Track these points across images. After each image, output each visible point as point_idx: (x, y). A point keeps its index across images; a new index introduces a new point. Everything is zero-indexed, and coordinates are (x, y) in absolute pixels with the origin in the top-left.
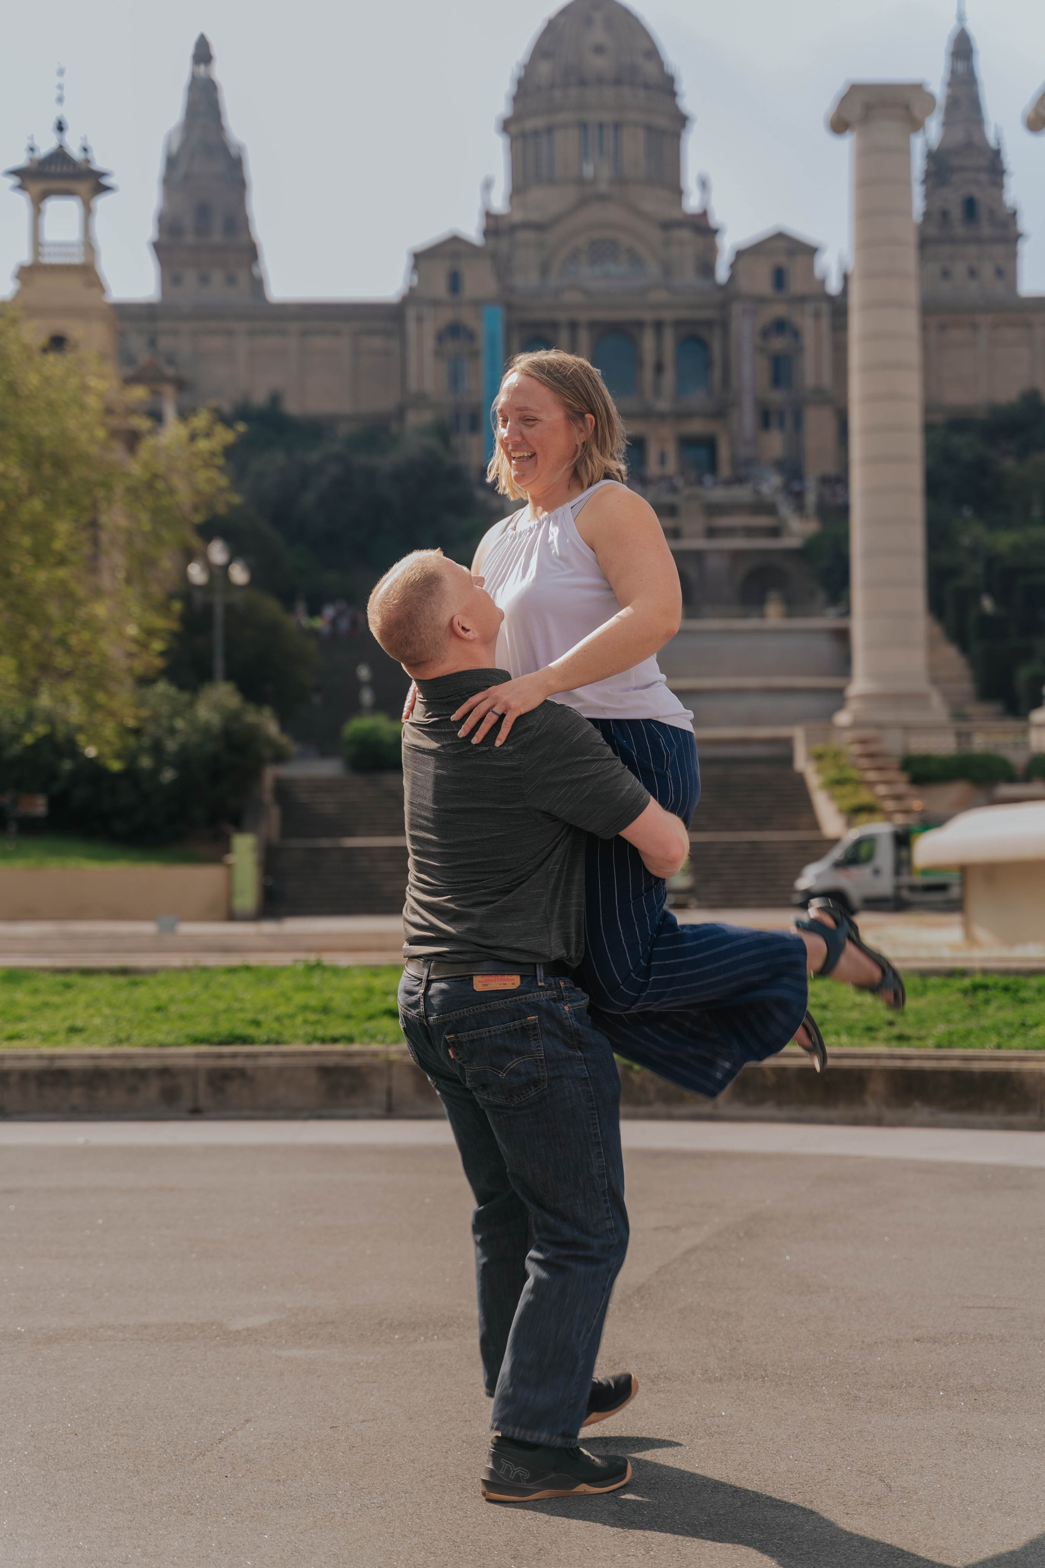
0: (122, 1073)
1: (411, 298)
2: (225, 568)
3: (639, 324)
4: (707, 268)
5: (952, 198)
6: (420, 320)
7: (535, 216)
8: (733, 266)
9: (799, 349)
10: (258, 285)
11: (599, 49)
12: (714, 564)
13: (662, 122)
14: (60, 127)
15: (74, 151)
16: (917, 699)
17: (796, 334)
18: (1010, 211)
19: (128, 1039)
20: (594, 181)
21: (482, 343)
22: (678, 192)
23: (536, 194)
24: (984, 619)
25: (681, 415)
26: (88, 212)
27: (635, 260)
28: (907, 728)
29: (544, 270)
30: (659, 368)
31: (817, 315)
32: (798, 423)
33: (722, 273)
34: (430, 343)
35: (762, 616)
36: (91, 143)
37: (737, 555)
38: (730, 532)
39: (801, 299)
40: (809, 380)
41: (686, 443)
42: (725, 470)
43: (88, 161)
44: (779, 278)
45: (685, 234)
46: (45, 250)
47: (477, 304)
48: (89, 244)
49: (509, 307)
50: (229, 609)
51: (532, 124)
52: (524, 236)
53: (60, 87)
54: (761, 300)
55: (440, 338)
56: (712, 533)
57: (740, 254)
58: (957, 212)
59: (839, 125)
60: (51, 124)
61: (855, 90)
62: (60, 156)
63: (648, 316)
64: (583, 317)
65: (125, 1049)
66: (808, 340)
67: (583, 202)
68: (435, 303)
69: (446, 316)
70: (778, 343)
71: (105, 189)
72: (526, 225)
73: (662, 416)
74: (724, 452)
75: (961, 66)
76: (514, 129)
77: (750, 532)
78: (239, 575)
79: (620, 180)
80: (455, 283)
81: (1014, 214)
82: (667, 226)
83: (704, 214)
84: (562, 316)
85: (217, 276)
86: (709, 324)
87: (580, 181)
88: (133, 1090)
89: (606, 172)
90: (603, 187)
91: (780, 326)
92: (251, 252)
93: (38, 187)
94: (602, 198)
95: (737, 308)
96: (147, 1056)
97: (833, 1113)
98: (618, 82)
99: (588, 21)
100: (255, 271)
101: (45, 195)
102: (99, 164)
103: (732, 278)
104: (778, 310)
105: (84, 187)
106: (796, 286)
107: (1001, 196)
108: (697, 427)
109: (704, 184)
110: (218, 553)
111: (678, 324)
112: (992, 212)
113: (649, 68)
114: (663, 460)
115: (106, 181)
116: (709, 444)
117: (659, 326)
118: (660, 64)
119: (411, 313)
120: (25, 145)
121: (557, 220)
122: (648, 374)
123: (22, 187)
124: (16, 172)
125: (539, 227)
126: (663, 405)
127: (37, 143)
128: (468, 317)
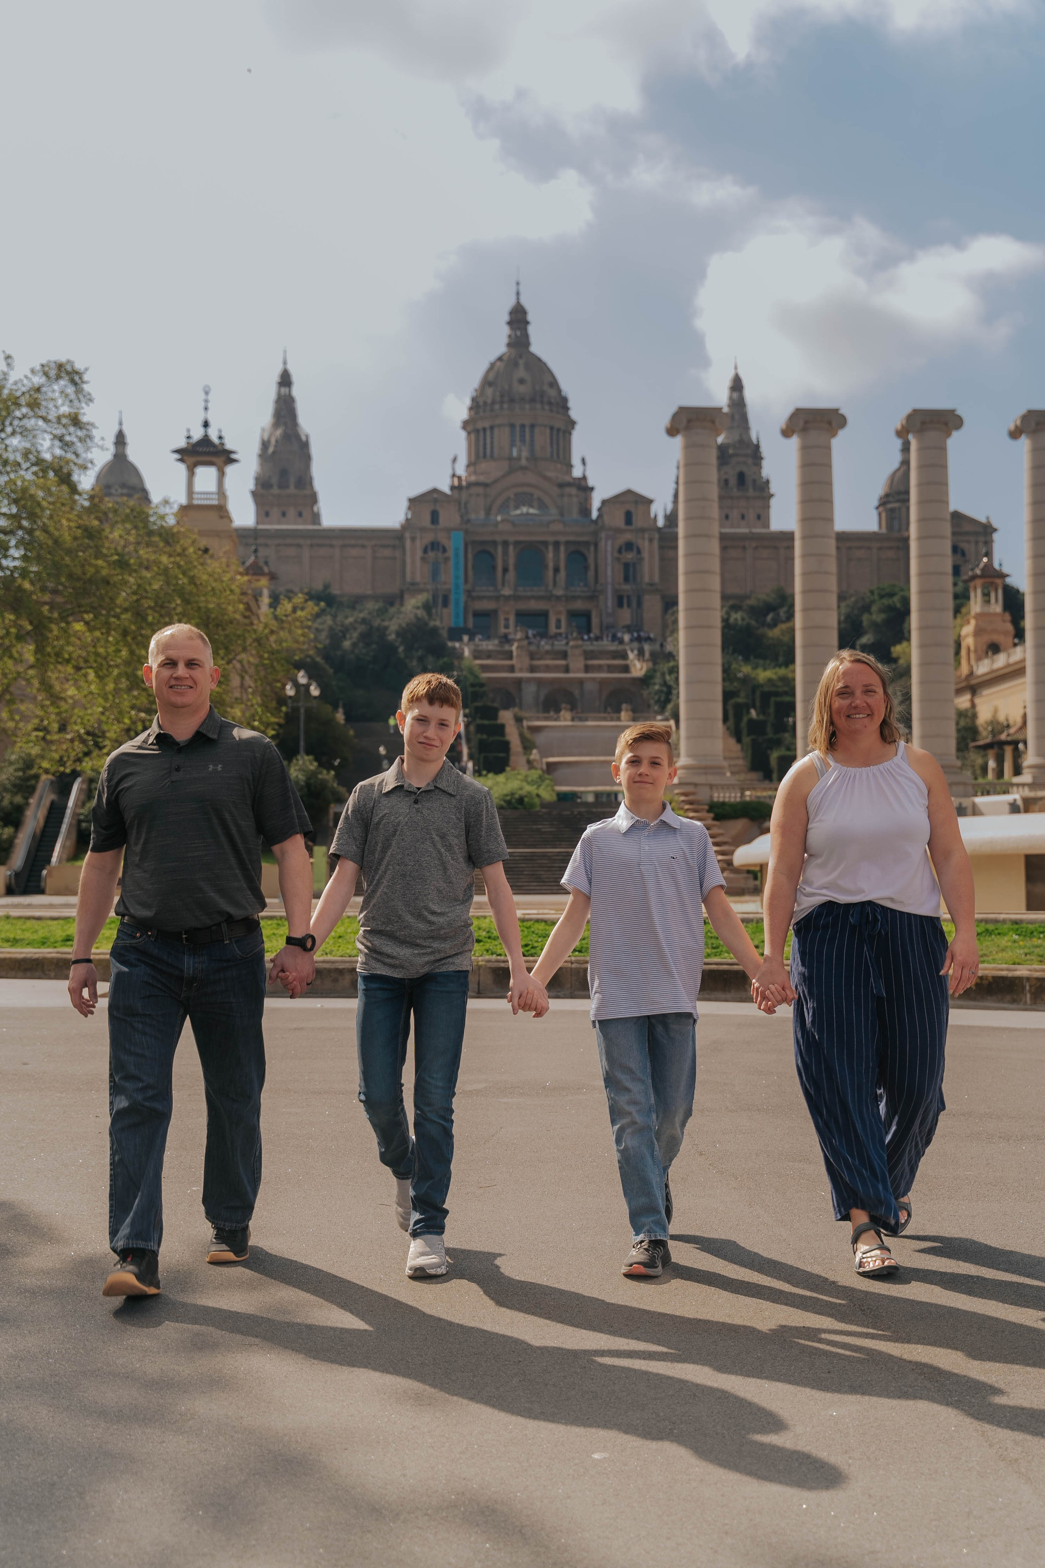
0: (329, 971)
1: (408, 525)
2: (307, 687)
3: (545, 543)
4: (585, 511)
5: (731, 473)
6: (413, 539)
7: (482, 479)
8: (599, 510)
9: (641, 560)
10: (316, 518)
11: (522, 381)
12: (588, 686)
13: (558, 424)
14: (206, 424)
15: (214, 438)
16: (717, 770)
17: (639, 552)
18: (764, 480)
19: (331, 952)
20: (519, 458)
21: (451, 553)
22: (570, 466)
23: (483, 466)
24: (751, 721)
25: (569, 599)
26: (222, 474)
27: (542, 505)
28: (711, 786)
29: (488, 511)
30: (556, 570)
31: (651, 540)
32: (639, 604)
33: (595, 514)
34: (419, 553)
35: (619, 719)
36: (223, 434)
37: (602, 682)
38: (599, 668)
39: (642, 530)
40: (646, 579)
41: (573, 615)
42: (596, 631)
43: (223, 444)
44: (629, 518)
45: (573, 491)
46: (195, 496)
47: (449, 530)
48: (221, 492)
49: (466, 532)
50: (308, 711)
51: (480, 425)
52: (474, 490)
53: (206, 401)
54: (618, 531)
55: (425, 551)
56: (587, 669)
57: (604, 502)
58: (733, 481)
59: (672, 431)
60: (200, 422)
61: (682, 410)
62: (205, 441)
63: (551, 539)
64: (511, 539)
65: (329, 958)
66: (646, 555)
67: (511, 471)
68: (423, 530)
69: (429, 538)
70: (630, 556)
71: (234, 461)
72: (477, 484)
73: (558, 598)
74: (595, 621)
75: (735, 395)
76: (470, 428)
77: (611, 669)
78: (315, 691)
79: (533, 458)
80: (435, 517)
81: (768, 482)
82: (561, 486)
83: (584, 478)
84: (498, 538)
85: (292, 512)
86: (587, 544)
87: (511, 459)
88: (336, 980)
89: (525, 454)
90: (524, 462)
91: (629, 546)
92: (313, 498)
93: (192, 460)
94: (523, 469)
95: (603, 535)
96: (342, 962)
97: (728, 996)
98: (533, 400)
99: (516, 365)
100: (315, 509)
101: (196, 465)
102: (229, 446)
103: (600, 516)
104: (628, 537)
105: (219, 460)
106: (638, 522)
107: (760, 473)
108: (579, 605)
109: (583, 461)
110: (302, 678)
111: (567, 543)
112: (754, 481)
113: (552, 392)
114: (558, 626)
115: (233, 456)
116: (586, 615)
117: (557, 544)
118: (559, 391)
119: (407, 535)
120: (185, 434)
121: (496, 481)
122: (551, 573)
123: (181, 460)
124: (177, 451)
125: (486, 485)
126: (559, 592)
127: (192, 434)
128: (442, 538)
